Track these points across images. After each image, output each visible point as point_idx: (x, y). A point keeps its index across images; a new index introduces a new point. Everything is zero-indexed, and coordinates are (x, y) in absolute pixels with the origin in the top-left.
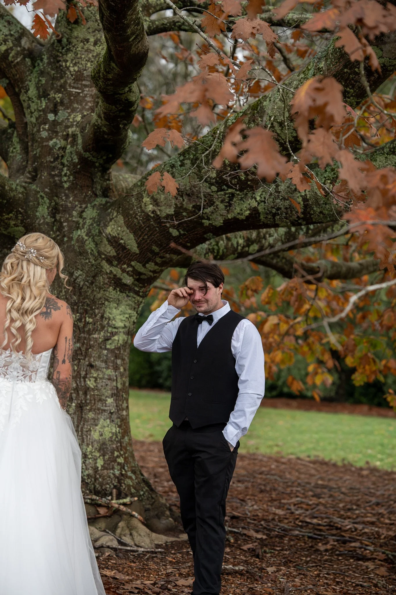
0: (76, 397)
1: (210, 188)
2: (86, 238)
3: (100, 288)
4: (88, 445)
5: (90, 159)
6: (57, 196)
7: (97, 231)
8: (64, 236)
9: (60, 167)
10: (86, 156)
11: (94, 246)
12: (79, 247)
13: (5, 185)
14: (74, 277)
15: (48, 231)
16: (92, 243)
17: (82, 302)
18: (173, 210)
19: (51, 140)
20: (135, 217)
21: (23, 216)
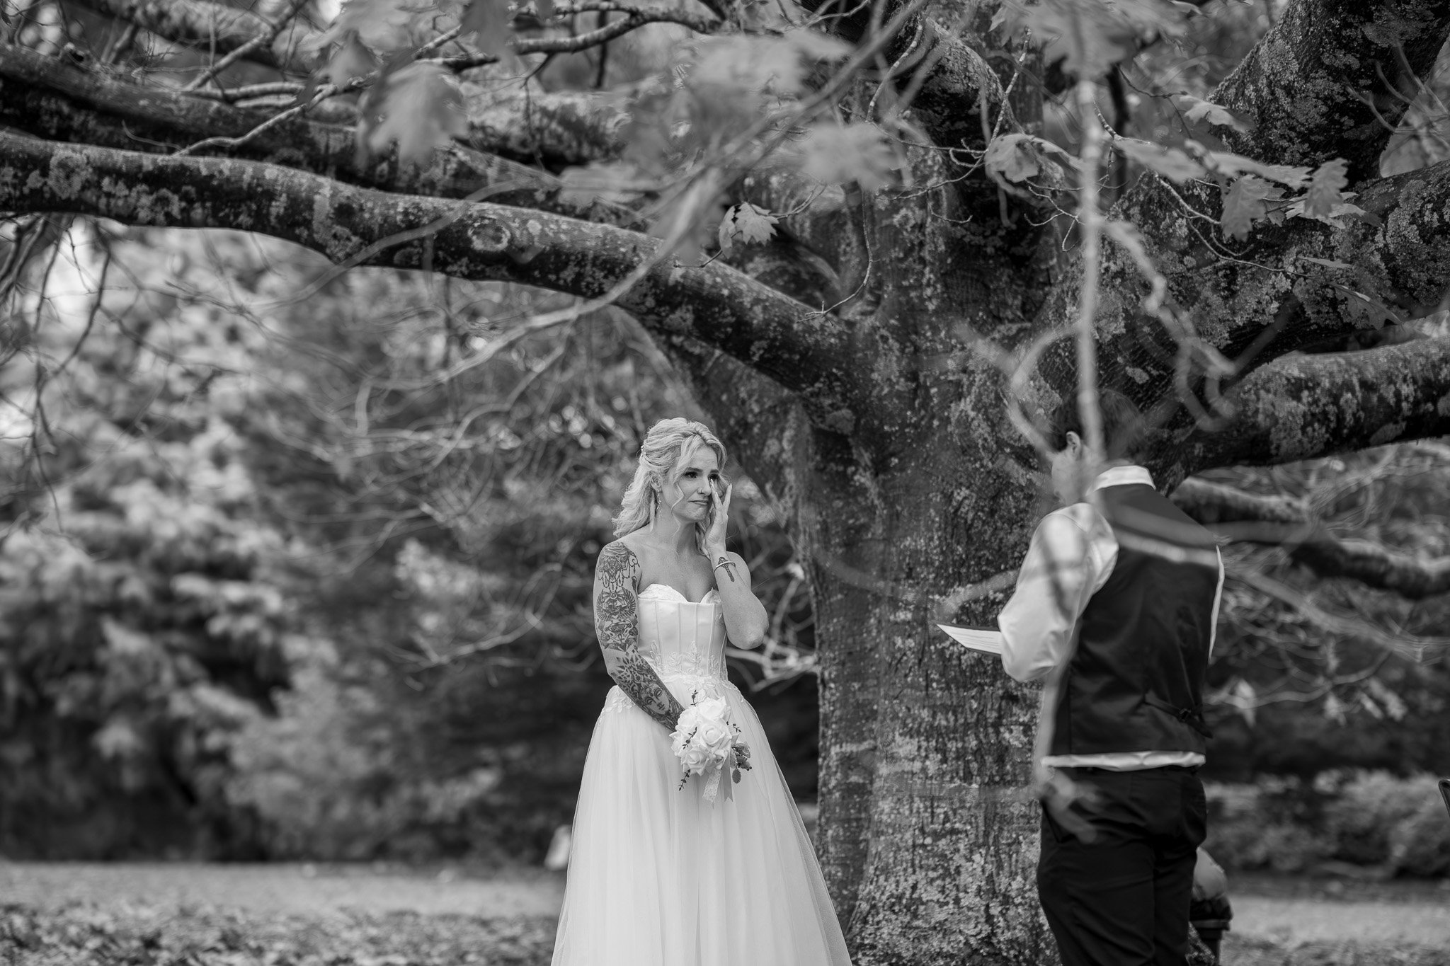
0: (979, 770)
1: (1182, 262)
2: (972, 414)
3: (1011, 522)
4: (1013, 875)
5: (967, 240)
6: (916, 333)
7: (992, 395)
8: (933, 417)
9: (918, 267)
10: (959, 235)
11: (989, 429)
12: (961, 436)
13: (792, 322)
14: (954, 504)
15: (902, 410)
16: (984, 425)
17: (974, 557)
18: (1123, 324)
19: (897, 212)
20: (1056, 352)
21: (843, 385)
